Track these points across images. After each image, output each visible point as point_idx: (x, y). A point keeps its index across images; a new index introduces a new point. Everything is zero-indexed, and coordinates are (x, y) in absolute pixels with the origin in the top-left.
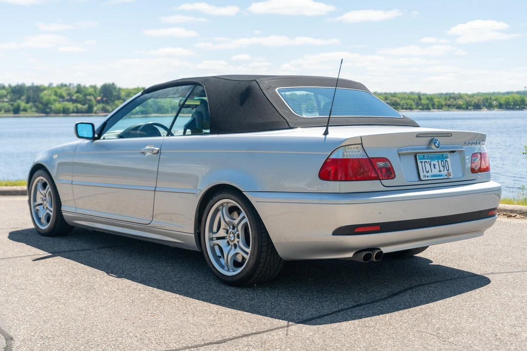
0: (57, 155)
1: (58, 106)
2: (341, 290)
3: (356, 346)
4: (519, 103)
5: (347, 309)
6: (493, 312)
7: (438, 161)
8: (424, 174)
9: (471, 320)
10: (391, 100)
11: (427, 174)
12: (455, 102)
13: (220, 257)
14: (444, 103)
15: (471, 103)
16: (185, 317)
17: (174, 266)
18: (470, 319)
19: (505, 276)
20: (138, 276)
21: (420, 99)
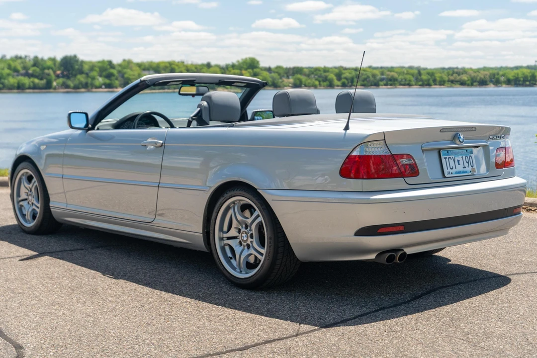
0: (45, 147)
1: (12, 81)
2: (361, 292)
3: (385, 352)
4: (529, 78)
5: (369, 313)
6: (522, 316)
7: (462, 157)
8: (448, 171)
9: (500, 323)
10: (388, 75)
11: (451, 171)
12: (458, 78)
13: (231, 258)
14: (446, 78)
15: (476, 78)
16: (201, 323)
17: (179, 267)
18: (498, 322)
19: (531, 277)
20: (141, 279)
21: (420, 73)
